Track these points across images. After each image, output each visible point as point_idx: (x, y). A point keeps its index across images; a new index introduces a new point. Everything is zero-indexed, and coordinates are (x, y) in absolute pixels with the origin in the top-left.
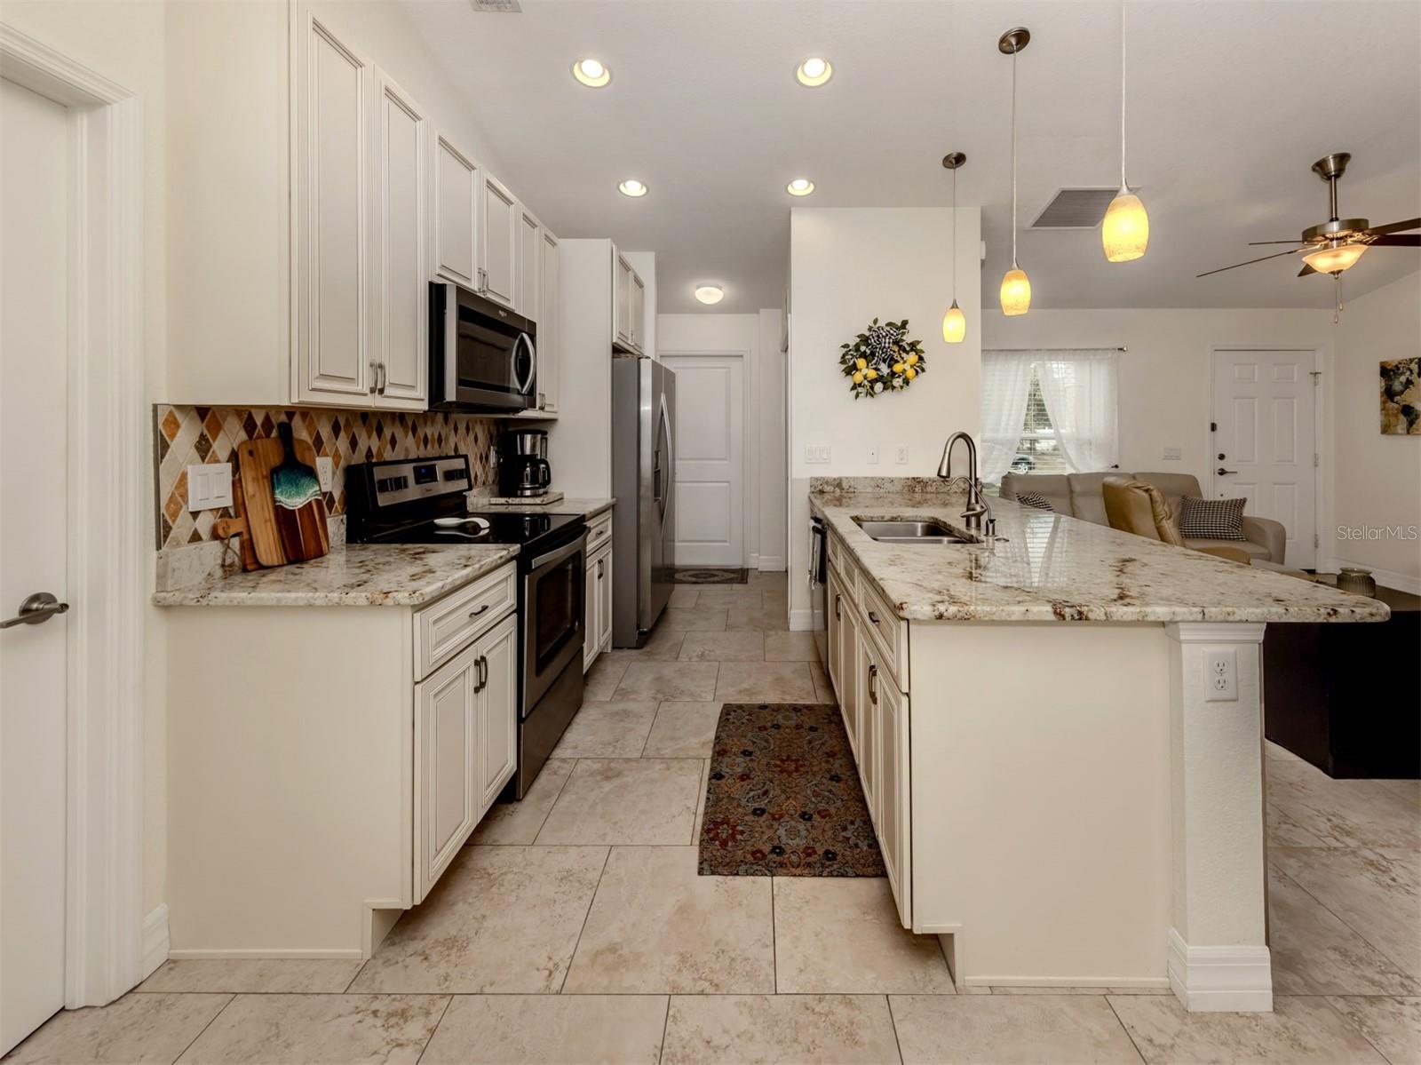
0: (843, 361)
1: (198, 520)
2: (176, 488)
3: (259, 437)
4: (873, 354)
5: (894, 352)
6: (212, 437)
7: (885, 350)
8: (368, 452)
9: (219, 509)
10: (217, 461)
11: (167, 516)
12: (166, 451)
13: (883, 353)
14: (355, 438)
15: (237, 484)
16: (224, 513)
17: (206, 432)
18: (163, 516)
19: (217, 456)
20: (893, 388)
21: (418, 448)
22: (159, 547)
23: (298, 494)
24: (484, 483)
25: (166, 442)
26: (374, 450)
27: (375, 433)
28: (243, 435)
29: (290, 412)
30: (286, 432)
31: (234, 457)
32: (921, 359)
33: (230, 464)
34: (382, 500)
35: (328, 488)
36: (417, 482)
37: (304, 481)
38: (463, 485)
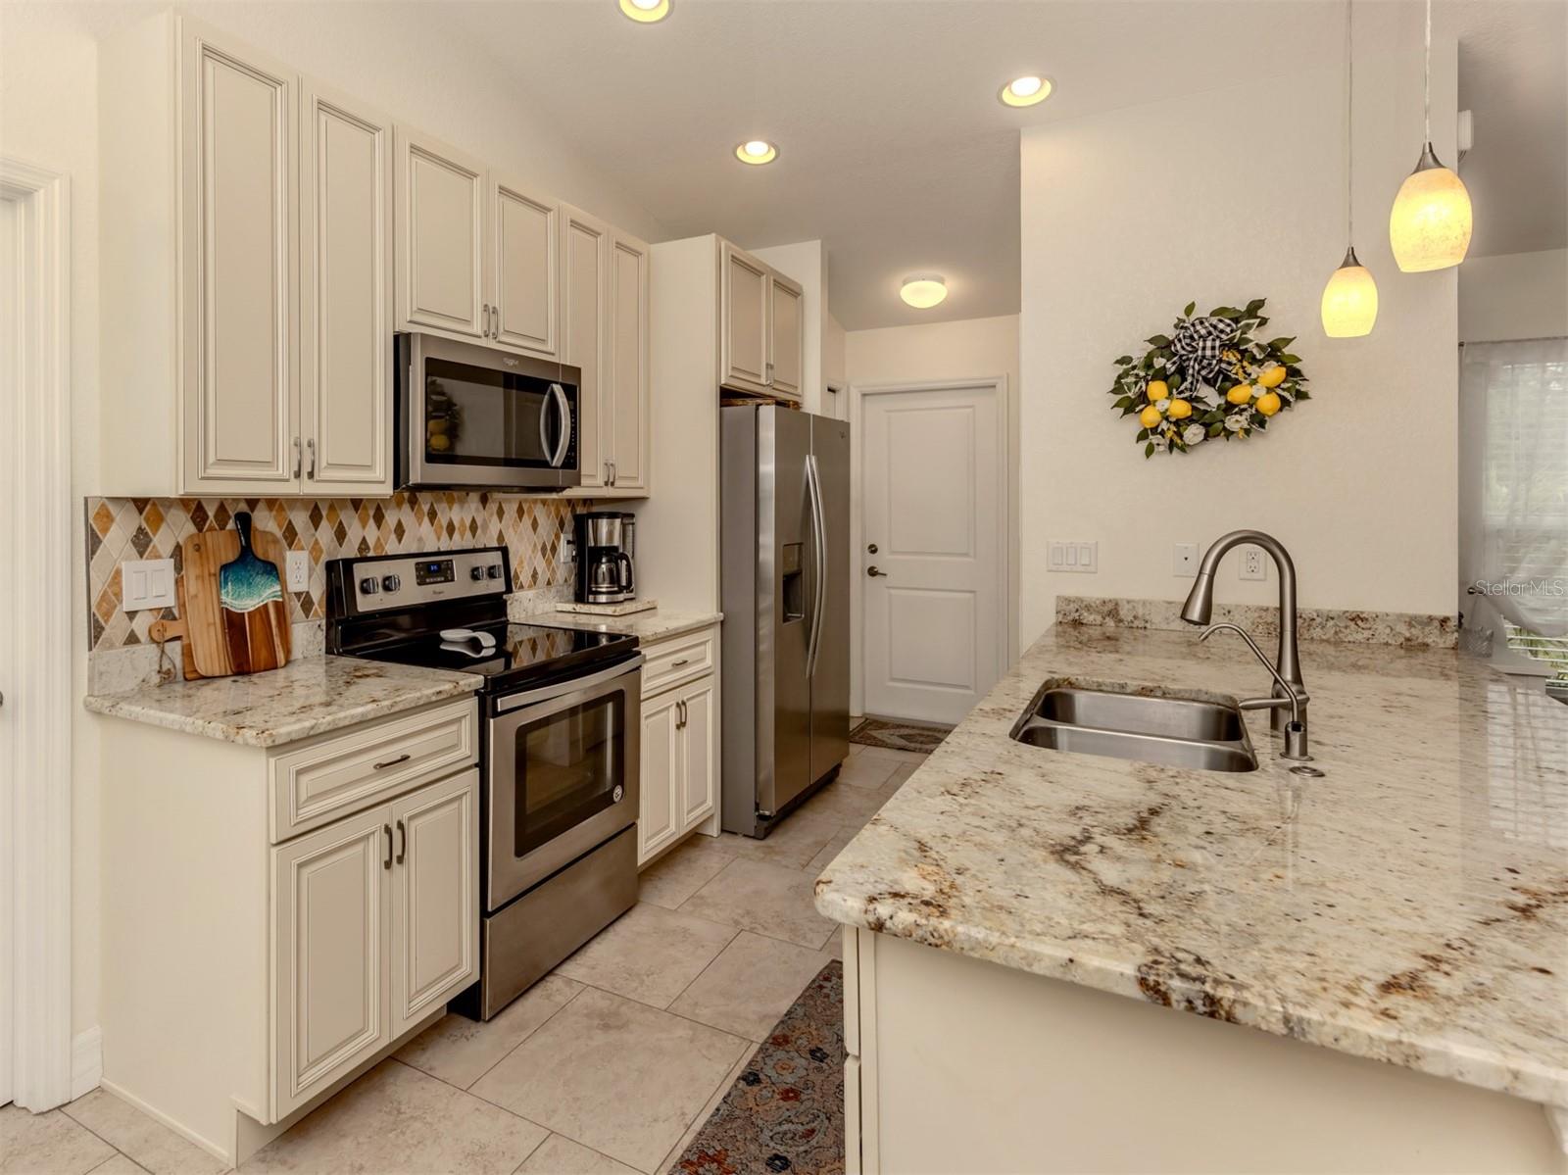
0: (1118, 388)
1: (135, 621)
2: (108, 586)
3: (211, 529)
4: (1182, 371)
5: (1229, 363)
6: (152, 530)
7: (1205, 362)
8: (361, 543)
9: (161, 609)
10: (159, 557)
11: (98, 616)
12: (98, 547)
13: (1204, 368)
14: (343, 527)
15: (179, 582)
16: (167, 614)
17: (144, 525)
18: (94, 615)
19: (157, 551)
20: (1229, 434)
21: (439, 539)
22: (90, 649)
23: (250, 595)
24: (549, 583)
25: (97, 537)
26: (371, 542)
27: (371, 522)
28: (191, 528)
29: (252, 503)
30: (245, 521)
31: (178, 553)
32: (1294, 373)
33: (173, 560)
34: (365, 604)
35: (302, 587)
36: (421, 582)
37: (260, 580)
38: (497, 586)
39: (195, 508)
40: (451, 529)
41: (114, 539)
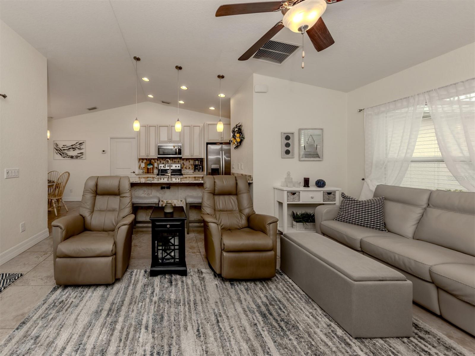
1: (142, 168)
2: (140, 165)
3: (148, 161)
6: (143, 161)
12: (139, 162)
15: (145, 165)
16: (144, 167)
18: (139, 167)
19: (143, 163)
22: (139, 169)
24: (192, 169)
28: (146, 161)
29: (151, 159)
30: (150, 161)
31: (145, 163)
34: (160, 168)
35: (156, 166)
37: (151, 165)
38: (179, 168)
39: (146, 159)
41: (141, 161)
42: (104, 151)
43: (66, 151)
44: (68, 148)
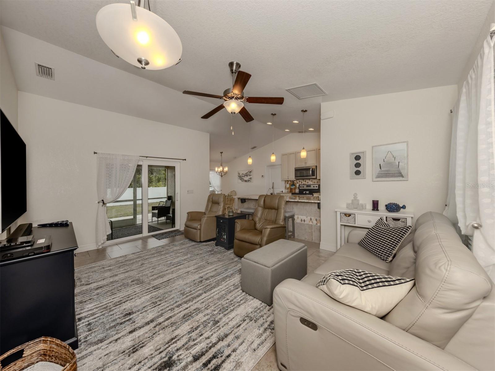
15: (289, 186)
30: (293, 182)
34: (300, 188)
36: (307, 187)
37: (294, 186)
38: (317, 188)
39: (291, 181)
40: (314, 182)
41: (286, 183)
42: (262, 176)
43: (243, 177)
44: (244, 175)
